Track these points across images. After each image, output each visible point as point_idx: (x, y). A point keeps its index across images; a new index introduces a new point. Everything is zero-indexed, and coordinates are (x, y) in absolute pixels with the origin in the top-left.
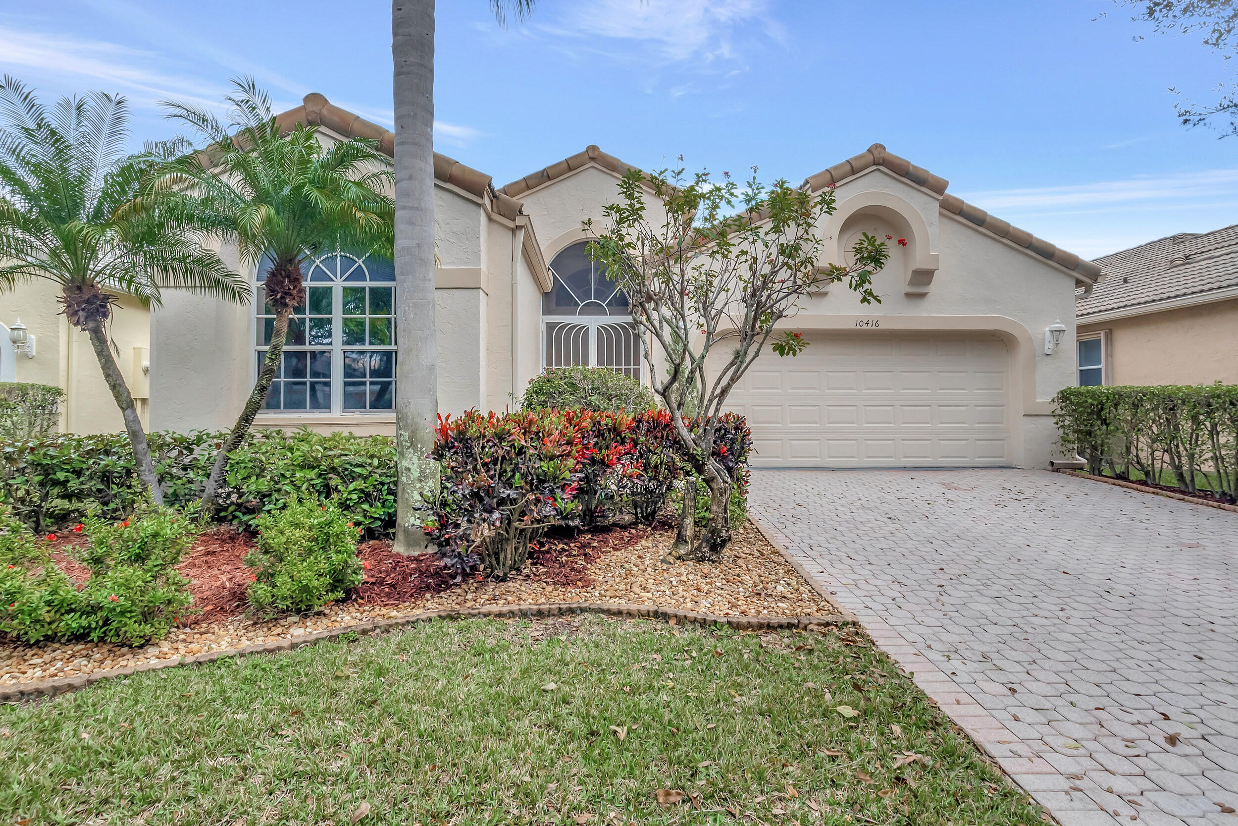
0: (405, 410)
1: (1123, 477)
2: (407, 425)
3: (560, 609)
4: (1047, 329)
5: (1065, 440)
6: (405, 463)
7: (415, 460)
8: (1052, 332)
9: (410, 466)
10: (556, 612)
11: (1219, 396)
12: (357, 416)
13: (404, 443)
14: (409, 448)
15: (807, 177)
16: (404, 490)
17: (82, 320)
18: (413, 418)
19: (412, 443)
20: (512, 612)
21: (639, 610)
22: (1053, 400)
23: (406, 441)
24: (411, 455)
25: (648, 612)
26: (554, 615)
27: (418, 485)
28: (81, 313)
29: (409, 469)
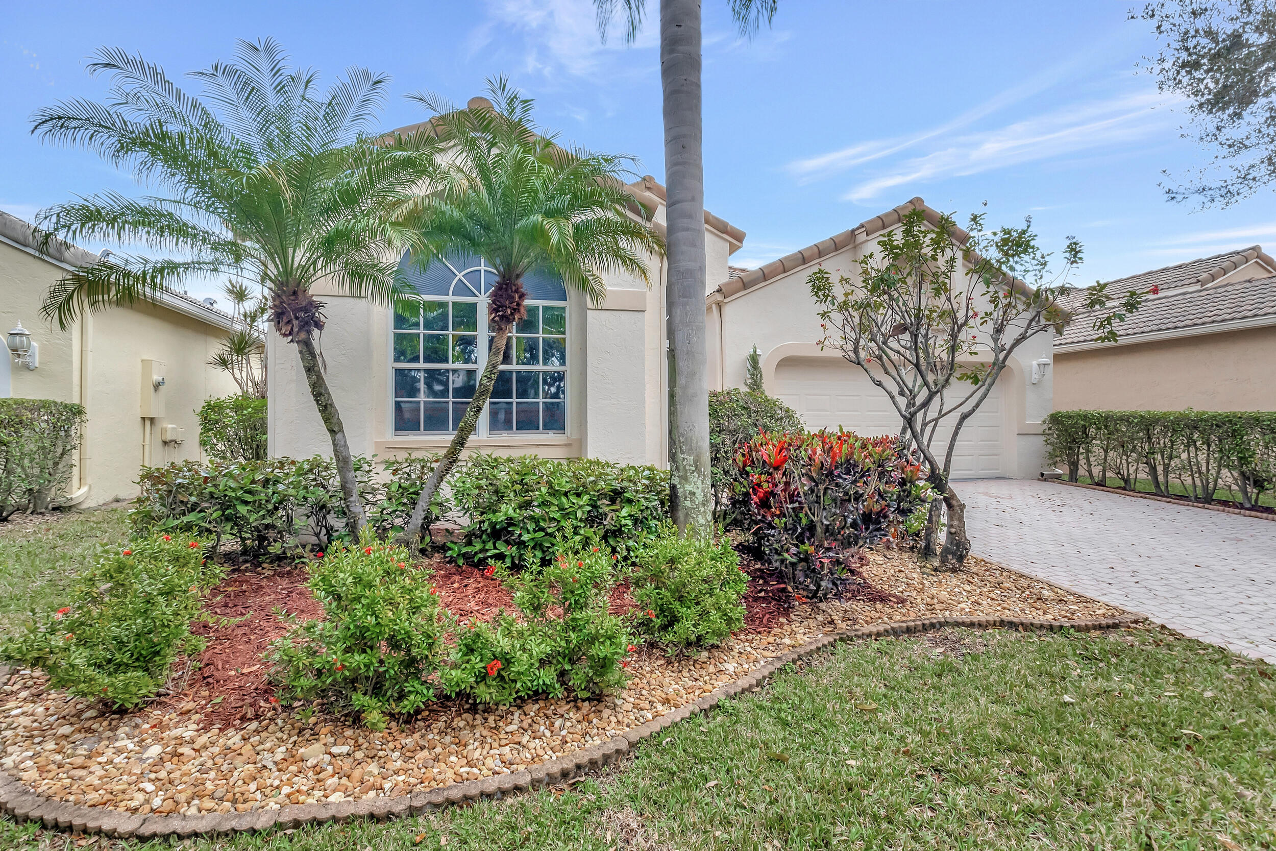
0: (690, 434)
1: (1101, 484)
2: (691, 449)
3: (924, 625)
4: (1035, 363)
5: (1051, 456)
6: (688, 488)
7: (699, 483)
8: (1039, 365)
9: (695, 490)
10: (921, 628)
11: (1206, 421)
12: (504, 437)
13: (687, 467)
14: (693, 472)
15: (862, 221)
16: (687, 515)
17: (296, 330)
18: (697, 442)
19: (696, 467)
20: (886, 631)
21: (987, 621)
22: (1044, 422)
23: (690, 465)
24: (695, 479)
25: (995, 621)
26: (919, 631)
27: (702, 510)
28: (295, 322)
29: (694, 494)
